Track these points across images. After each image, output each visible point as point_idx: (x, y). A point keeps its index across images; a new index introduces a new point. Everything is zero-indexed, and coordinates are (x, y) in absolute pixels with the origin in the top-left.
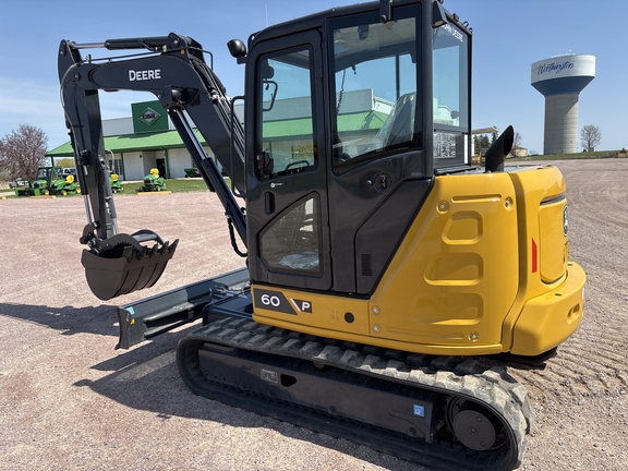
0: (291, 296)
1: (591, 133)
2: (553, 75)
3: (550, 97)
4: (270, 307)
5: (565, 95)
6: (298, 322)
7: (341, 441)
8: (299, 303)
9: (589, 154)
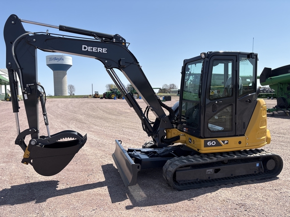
0: (220, 140)
1: (71, 88)
2: (56, 62)
3: (55, 71)
4: (212, 146)
5: (61, 71)
6: (224, 148)
7: (242, 182)
8: (223, 142)
9: (72, 96)
